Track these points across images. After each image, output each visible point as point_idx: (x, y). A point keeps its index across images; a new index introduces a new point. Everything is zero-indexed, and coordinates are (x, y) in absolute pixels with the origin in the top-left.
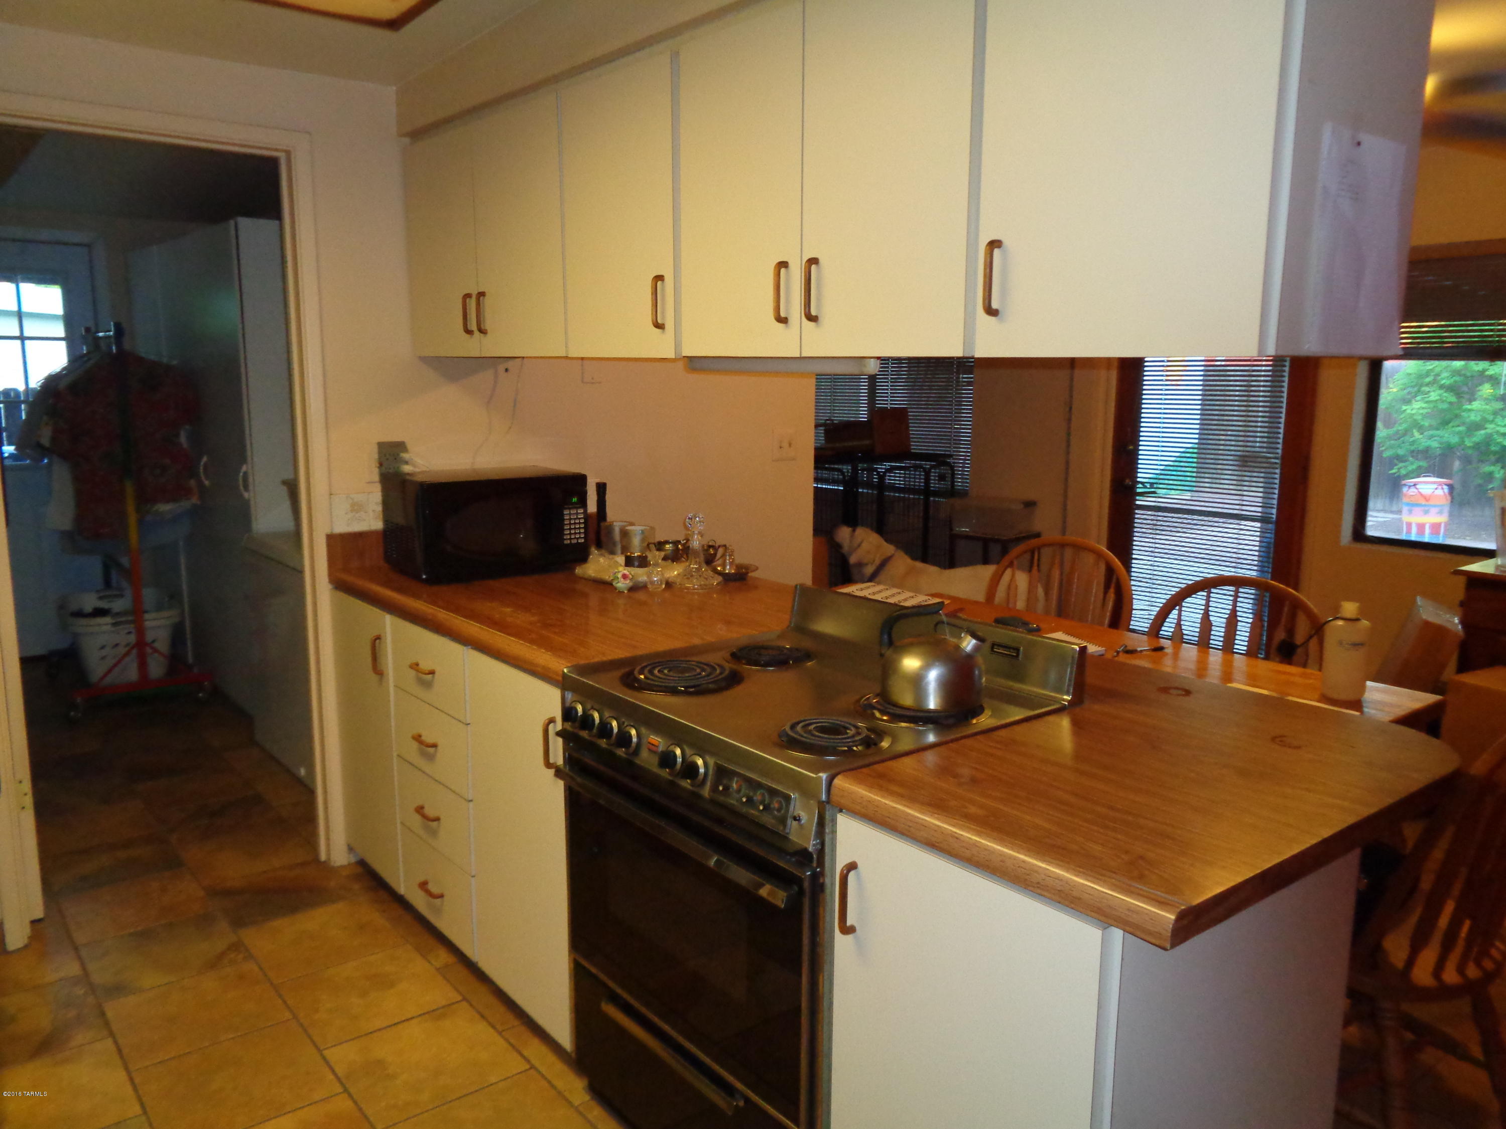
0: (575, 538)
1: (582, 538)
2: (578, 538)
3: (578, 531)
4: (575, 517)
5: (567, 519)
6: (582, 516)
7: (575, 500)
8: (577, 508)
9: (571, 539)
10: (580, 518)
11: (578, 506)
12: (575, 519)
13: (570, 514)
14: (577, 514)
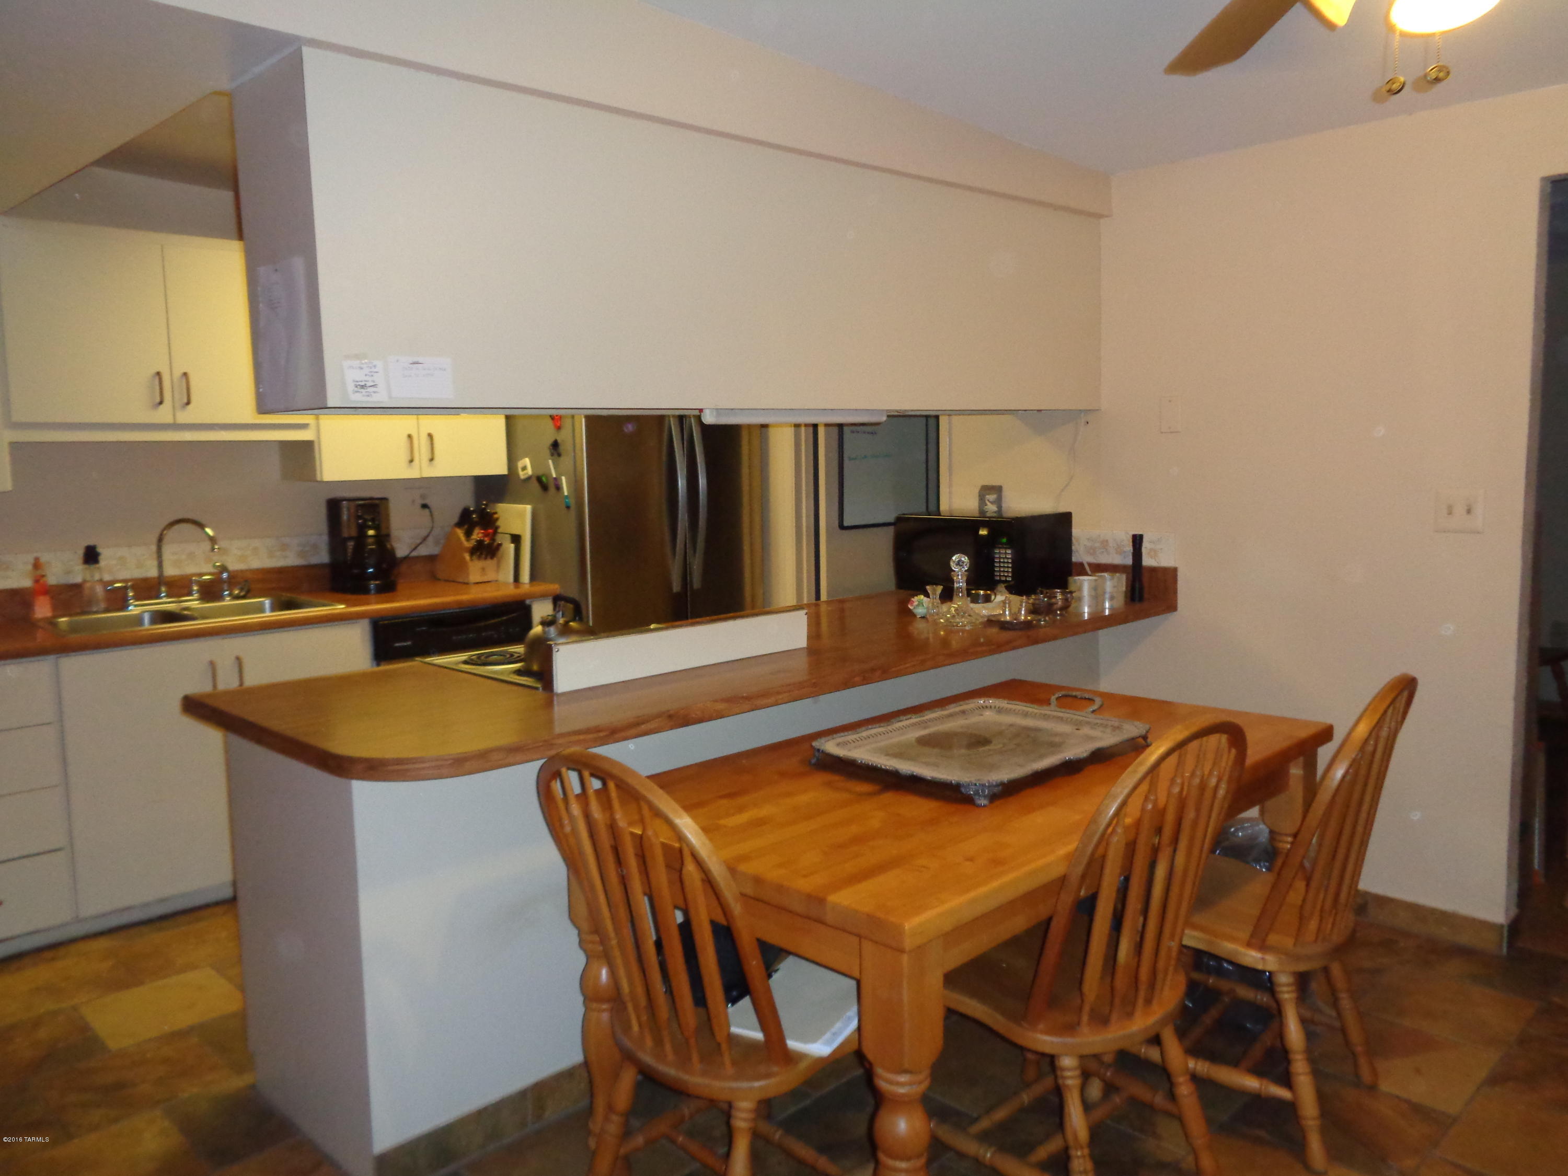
0: (1004, 576)
1: (1010, 576)
2: (1006, 576)
3: (1006, 570)
4: (1004, 556)
5: (997, 557)
6: (1010, 557)
7: (1004, 540)
8: (1006, 548)
9: (1000, 576)
10: (1008, 558)
11: (1007, 546)
12: (1003, 558)
13: (1000, 553)
14: (1006, 553)
